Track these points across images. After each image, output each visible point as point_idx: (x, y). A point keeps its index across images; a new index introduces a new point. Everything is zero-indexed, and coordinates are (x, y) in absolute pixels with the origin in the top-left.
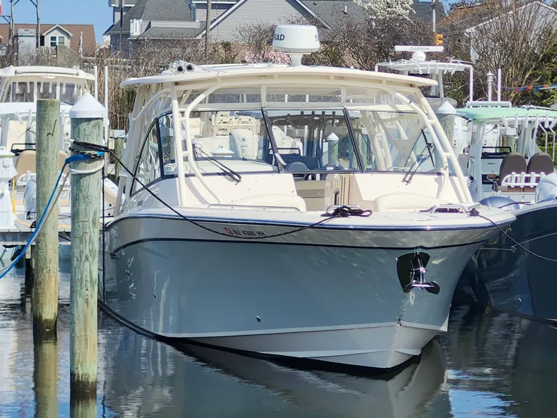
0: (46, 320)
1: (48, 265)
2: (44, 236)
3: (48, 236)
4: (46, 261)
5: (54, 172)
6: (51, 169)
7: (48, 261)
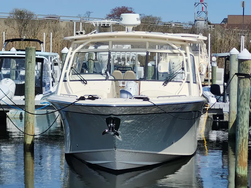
0: (28, 144)
1: (29, 120)
2: (27, 107)
3: (29, 107)
4: (28, 118)
5: (32, 79)
6: (30, 77)
7: (29, 118)
